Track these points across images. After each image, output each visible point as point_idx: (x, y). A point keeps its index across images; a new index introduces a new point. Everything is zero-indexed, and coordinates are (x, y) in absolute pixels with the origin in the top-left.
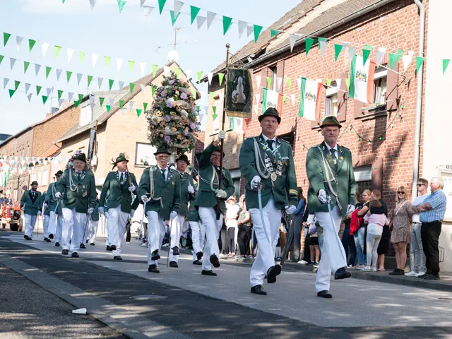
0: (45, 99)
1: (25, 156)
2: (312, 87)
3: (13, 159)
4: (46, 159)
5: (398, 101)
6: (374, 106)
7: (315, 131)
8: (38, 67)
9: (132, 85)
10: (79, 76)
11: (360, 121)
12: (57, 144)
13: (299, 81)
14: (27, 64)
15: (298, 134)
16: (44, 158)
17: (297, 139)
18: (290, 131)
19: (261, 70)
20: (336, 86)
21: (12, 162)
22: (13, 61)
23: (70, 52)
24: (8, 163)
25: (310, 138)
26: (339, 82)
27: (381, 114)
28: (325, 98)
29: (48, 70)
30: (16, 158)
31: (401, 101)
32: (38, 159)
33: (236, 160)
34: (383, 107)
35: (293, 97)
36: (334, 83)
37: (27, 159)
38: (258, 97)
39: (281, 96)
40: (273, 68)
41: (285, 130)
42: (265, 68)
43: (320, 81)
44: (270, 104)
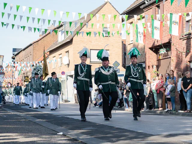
1: (29, 61)
2: (176, 18)
3: (23, 63)
4: (41, 62)
7: (181, 40)
8: (34, 19)
9: (81, 24)
10: (54, 21)
12: (47, 53)
13: (169, 15)
14: (28, 18)
15: (173, 42)
16: (40, 62)
17: (172, 45)
18: (168, 41)
19: (152, 8)
20: (189, 16)
21: (23, 65)
22: (21, 17)
23: (49, 12)
24: (21, 65)
25: (179, 44)
26: (190, 13)
28: (185, 22)
29: (39, 20)
30: (25, 63)
32: (37, 62)
33: (143, 57)
35: (168, 22)
36: (188, 15)
37: (31, 63)
38: (149, 24)
39: (162, 22)
40: (158, 7)
41: (166, 40)
42: (154, 7)
43: (180, 14)
44: (156, 28)
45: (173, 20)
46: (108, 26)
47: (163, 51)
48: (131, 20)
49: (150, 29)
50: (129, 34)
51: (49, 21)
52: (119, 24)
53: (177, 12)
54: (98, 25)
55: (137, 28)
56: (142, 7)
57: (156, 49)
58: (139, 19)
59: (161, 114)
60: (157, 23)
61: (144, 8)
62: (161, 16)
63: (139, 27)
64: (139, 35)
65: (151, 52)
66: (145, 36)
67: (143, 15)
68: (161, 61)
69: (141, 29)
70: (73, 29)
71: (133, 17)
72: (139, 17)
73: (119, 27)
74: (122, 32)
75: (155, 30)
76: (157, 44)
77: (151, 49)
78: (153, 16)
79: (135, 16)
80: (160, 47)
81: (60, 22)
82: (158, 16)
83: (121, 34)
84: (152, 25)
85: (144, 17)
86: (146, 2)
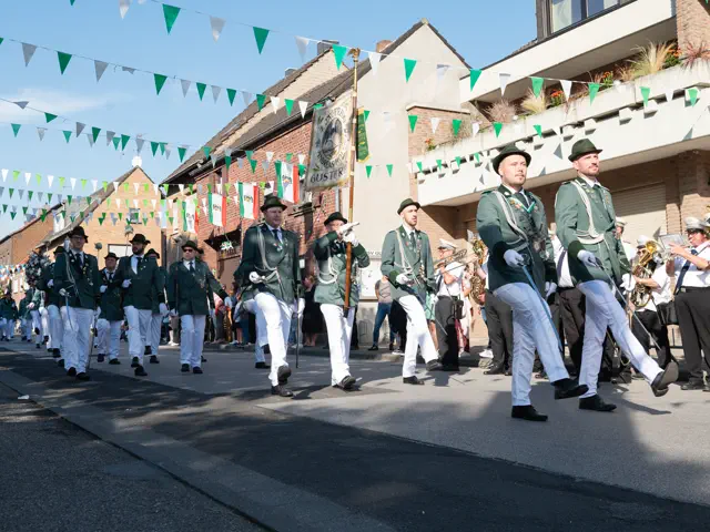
0: (13, 215)
2: (248, 190)
5: (320, 198)
6: (303, 203)
9: (89, 199)
10: (40, 194)
11: (292, 217)
13: (237, 185)
18: (234, 228)
19: (208, 175)
20: (270, 187)
26: (272, 183)
27: (307, 210)
29: (11, 191)
31: (323, 198)
34: (310, 204)
35: (236, 198)
36: (268, 186)
38: (204, 201)
39: (224, 198)
40: (219, 173)
41: (232, 228)
42: (212, 173)
43: (255, 184)
44: (215, 206)
45: (245, 193)
46: (136, 204)
47: (227, 246)
48: (174, 196)
49: (205, 210)
50: (171, 219)
51: (31, 193)
52: (154, 202)
53: (249, 181)
54: (118, 201)
55: (184, 208)
56: (192, 173)
57: (215, 242)
58: (188, 194)
59: (227, 349)
60: (217, 199)
61: (197, 174)
62: (224, 186)
63: (187, 205)
64: (187, 219)
65: (207, 247)
66: (197, 221)
67: (194, 187)
68: (226, 262)
69: (191, 209)
70: (76, 209)
71: (178, 190)
72: (188, 190)
73: (154, 205)
74: (160, 214)
75: (214, 211)
76: (217, 234)
77: (208, 242)
78: (212, 187)
79: (181, 186)
80: (222, 239)
81: (50, 195)
82: (219, 187)
83: (158, 219)
84: (209, 203)
85: (195, 191)
86: (199, 166)
